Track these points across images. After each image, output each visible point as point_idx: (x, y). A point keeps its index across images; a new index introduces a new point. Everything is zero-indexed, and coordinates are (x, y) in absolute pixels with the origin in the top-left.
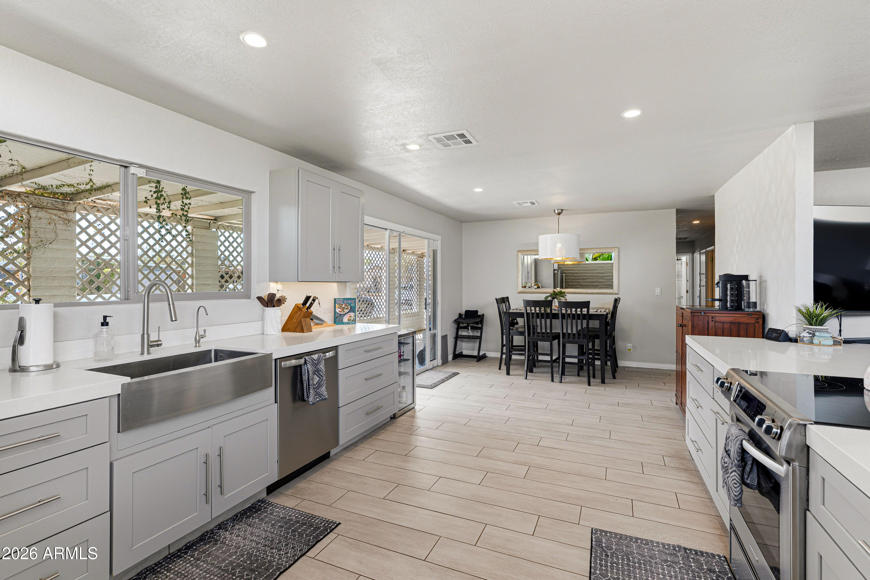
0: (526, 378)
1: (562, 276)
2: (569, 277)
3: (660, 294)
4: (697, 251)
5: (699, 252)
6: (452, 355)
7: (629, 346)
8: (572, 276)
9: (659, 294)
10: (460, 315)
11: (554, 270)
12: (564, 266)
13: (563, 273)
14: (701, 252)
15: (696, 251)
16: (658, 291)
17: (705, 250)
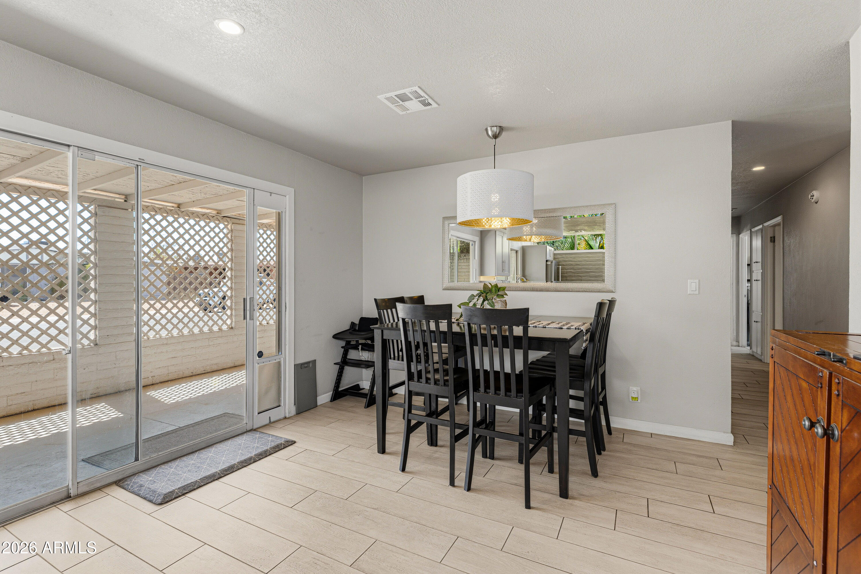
0: (403, 469)
1: (558, 269)
2: (568, 269)
3: (697, 292)
4: (745, 230)
5: (749, 232)
6: (332, 393)
7: (634, 390)
8: (571, 269)
9: (695, 293)
10: (353, 324)
11: (547, 261)
12: (561, 256)
13: (559, 265)
14: (753, 230)
15: (743, 230)
16: (692, 286)
17: (761, 227)
